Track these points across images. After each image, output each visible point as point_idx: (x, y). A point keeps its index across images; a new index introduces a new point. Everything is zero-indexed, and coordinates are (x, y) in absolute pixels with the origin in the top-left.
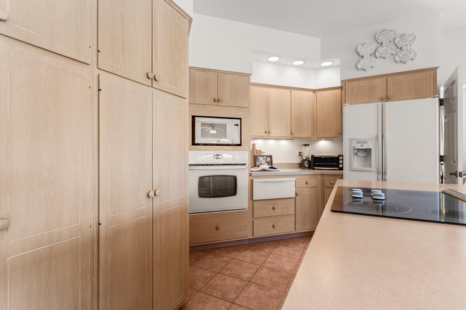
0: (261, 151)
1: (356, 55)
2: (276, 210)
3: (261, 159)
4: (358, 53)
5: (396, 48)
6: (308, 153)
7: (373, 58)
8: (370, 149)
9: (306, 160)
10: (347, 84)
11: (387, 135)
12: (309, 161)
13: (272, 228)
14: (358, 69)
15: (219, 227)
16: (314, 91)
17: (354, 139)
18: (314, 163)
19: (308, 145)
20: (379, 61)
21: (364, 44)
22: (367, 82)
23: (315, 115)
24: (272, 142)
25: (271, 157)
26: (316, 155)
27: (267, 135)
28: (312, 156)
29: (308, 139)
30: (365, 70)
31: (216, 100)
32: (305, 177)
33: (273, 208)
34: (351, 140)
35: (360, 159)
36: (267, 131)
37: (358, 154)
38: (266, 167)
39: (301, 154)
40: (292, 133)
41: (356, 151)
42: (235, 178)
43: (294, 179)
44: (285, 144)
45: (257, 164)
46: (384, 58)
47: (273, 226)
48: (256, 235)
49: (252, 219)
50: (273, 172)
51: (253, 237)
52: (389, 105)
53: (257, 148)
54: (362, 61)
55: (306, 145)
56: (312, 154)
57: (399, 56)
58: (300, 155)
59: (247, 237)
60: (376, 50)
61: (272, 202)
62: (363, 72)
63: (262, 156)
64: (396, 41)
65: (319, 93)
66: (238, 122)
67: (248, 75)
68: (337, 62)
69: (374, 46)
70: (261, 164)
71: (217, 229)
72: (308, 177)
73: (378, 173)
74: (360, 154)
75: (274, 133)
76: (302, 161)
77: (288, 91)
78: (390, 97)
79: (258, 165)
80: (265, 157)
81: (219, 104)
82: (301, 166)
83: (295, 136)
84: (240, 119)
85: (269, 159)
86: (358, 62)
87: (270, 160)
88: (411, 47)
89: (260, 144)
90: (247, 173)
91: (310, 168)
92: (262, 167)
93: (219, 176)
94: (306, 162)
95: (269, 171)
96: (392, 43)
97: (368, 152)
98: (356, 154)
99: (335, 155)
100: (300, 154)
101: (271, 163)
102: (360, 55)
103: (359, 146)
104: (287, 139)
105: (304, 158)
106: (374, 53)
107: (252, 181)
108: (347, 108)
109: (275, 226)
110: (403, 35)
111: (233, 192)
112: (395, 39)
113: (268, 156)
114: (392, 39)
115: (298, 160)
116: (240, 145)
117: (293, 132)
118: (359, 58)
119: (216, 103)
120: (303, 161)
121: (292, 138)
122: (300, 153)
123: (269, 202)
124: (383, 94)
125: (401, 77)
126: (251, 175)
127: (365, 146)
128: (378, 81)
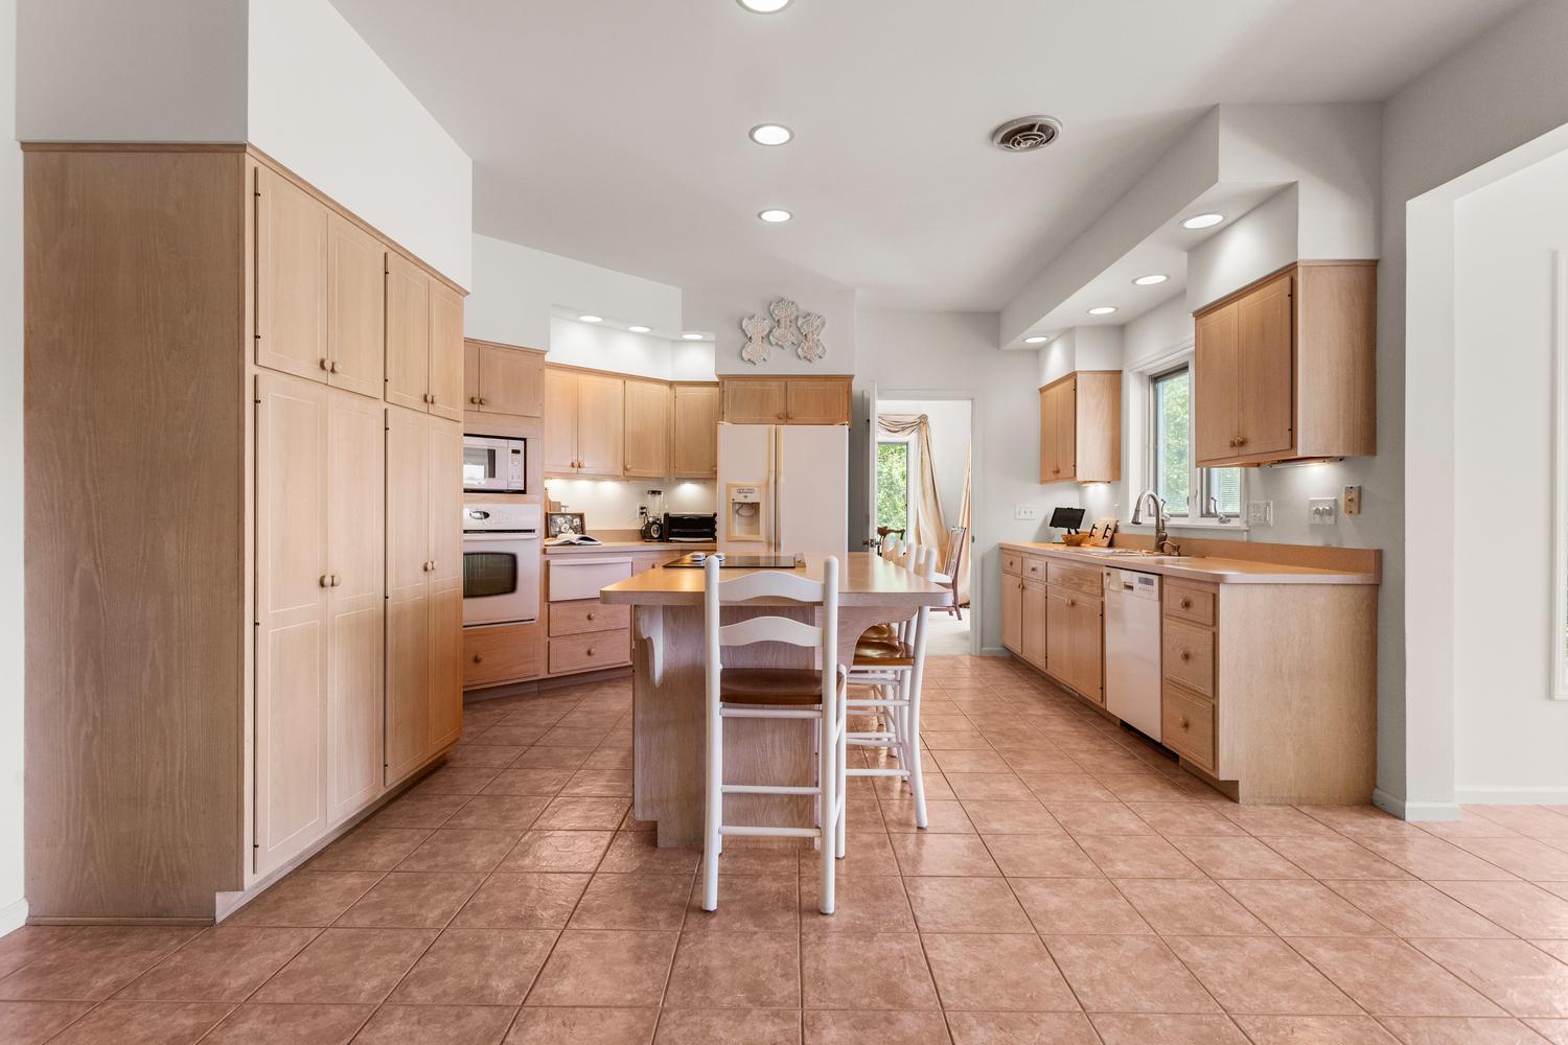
0: (559, 503)
1: (741, 335)
2: (595, 621)
3: (560, 520)
4: (744, 331)
5: (800, 335)
6: (658, 508)
7: (766, 346)
8: (758, 504)
9: (654, 523)
10: (726, 382)
11: (782, 480)
12: (660, 525)
13: (585, 656)
14: (743, 359)
15: (480, 656)
16: (671, 384)
17: (734, 486)
18: (670, 529)
19: (659, 493)
20: (775, 350)
21: (753, 317)
22: (756, 386)
23: (672, 436)
24: (583, 486)
25: (581, 516)
26: (674, 512)
27: (575, 470)
28: (666, 515)
29: (659, 479)
30: (755, 364)
31: (477, 400)
32: (652, 556)
33: (589, 618)
34: (729, 487)
35: (743, 520)
36: (576, 464)
37: (740, 512)
38: (574, 537)
39: (645, 510)
40: (625, 469)
41: (737, 507)
42: (513, 558)
43: (629, 559)
44: (611, 490)
45: (553, 531)
46: (782, 347)
47: (589, 653)
48: (556, 671)
49: (548, 639)
50: (588, 547)
51: (550, 676)
52: (785, 430)
53: (553, 497)
54: (750, 347)
55: (654, 492)
56: (665, 512)
57: (803, 349)
58: (642, 513)
59: (538, 675)
60: (771, 331)
61: (588, 604)
62: (749, 365)
63: (563, 515)
64: (799, 323)
65: (680, 389)
66: (519, 445)
67: (541, 353)
68: (712, 337)
69: (767, 324)
70: (560, 532)
71: (477, 660)
72: (657, 556)
73: (769, 544)
74: (745, 512)
75: (589, 466)
76: (646, 526)
77: (619, 382)
78: (790, 415)
79: (553, 533)
80: (569, 517)
81: (482, 408)
82: (645, 535)
83: (633, 475)
84: (525, 440)
85: (577, 521)
86: (743, 347)
87: (579, 521)
88: (820, 337)
89: (558, 490)
90: (537, 547)
91: (662, 539)
92: (562, 538)
93: (482, 554)
94: (654, 527)
95: (579, 544)
96: (793, 324)
97: (755, 507)
98: (737, 512)
99: (709, 513)
100: (643, 511)
101: (581, 528)
102: (746, 336)
103: (741, 498)
104: (615, 478)
105: (651, 519)
106: (768, 335)
107: (547, 564)
108: (725, 429)
109: (593, 651)
110: (809, 314)
111: (510, 585)
112: (797, 318)
113: (574, 515)
114: (793, 317)
115: (638, 525)
116: (523, 492)
117: (628, 466)
118: (745, 340)
119: (476, 407)
120: (649, 525)
121: (626, 475)
122: (642, 508)
123: (580, 605)
124: (779, 409)
125: (803, 383)
126: (544, 551)
127: (751, 499)
128: (774, 384)
